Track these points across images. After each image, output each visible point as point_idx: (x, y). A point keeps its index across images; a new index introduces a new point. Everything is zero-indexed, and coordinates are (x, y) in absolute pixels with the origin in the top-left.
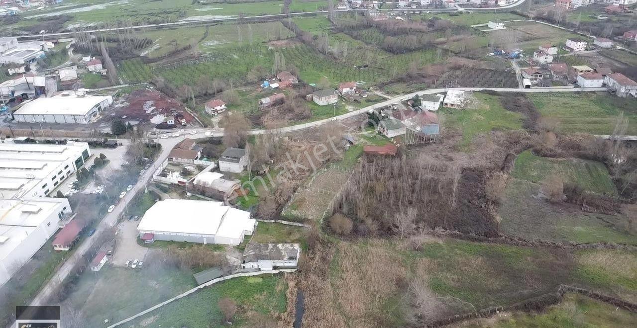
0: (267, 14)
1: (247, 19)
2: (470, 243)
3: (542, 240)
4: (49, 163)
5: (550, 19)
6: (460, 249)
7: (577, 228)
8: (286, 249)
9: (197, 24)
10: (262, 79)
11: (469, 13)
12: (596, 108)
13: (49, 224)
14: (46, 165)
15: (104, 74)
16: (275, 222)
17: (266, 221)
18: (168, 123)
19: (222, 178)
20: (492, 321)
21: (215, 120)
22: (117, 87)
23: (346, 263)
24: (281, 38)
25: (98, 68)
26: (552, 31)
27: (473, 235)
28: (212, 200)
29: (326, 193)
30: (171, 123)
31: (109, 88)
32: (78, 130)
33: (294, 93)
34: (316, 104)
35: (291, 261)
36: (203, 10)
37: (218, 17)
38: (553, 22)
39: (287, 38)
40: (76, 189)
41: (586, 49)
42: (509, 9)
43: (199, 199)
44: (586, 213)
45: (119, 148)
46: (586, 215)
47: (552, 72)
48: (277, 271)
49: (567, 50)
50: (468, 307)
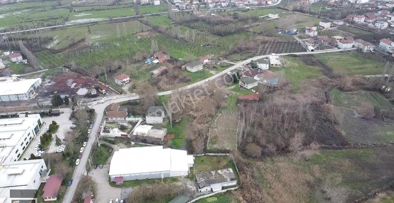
0: (127, 16)
1: (114, 20)
2: (335, 151)
3: (375, 143)
4: (15, 133)
5: (301, 11)
6: (332, 156)
7: (388, 133)
8: (225, 173)
9: (80, 25)
10: (145, 58)
11: (253, 9)
12: (356, 60)
13: (35, 182)
14: (12, 135)
15: (25, 63)
16: (205, 155)
17: (198, 155)
18: (92, 94)
19: (152, 128)
20: (377, 200)
21: (125, 88)
22: (40, 71)
23: (269, 177)
24: (144, 30)
25: (19, 59)
26: (306, 17)
27: (335, 145)
28: (153, 145)
29: (229, 130)
30: (94, 94)
31: (34, 73)
32: (23, 105)
33: (171, 66)
34: (189, 72)
35: (233, 182)
36: (79, 15)
37: (93, 20)
38: (304, 12)
39: (148, 31)
40: (42, 150)
41: (331, 27)
42: (276, 6)
43: (141, 146)
44: (388, 123)
45: (61, 115)
46: (388, 124)
47: (322, 41)
48: (225, 190)
49: (320, 28)
50: (358, 194)
